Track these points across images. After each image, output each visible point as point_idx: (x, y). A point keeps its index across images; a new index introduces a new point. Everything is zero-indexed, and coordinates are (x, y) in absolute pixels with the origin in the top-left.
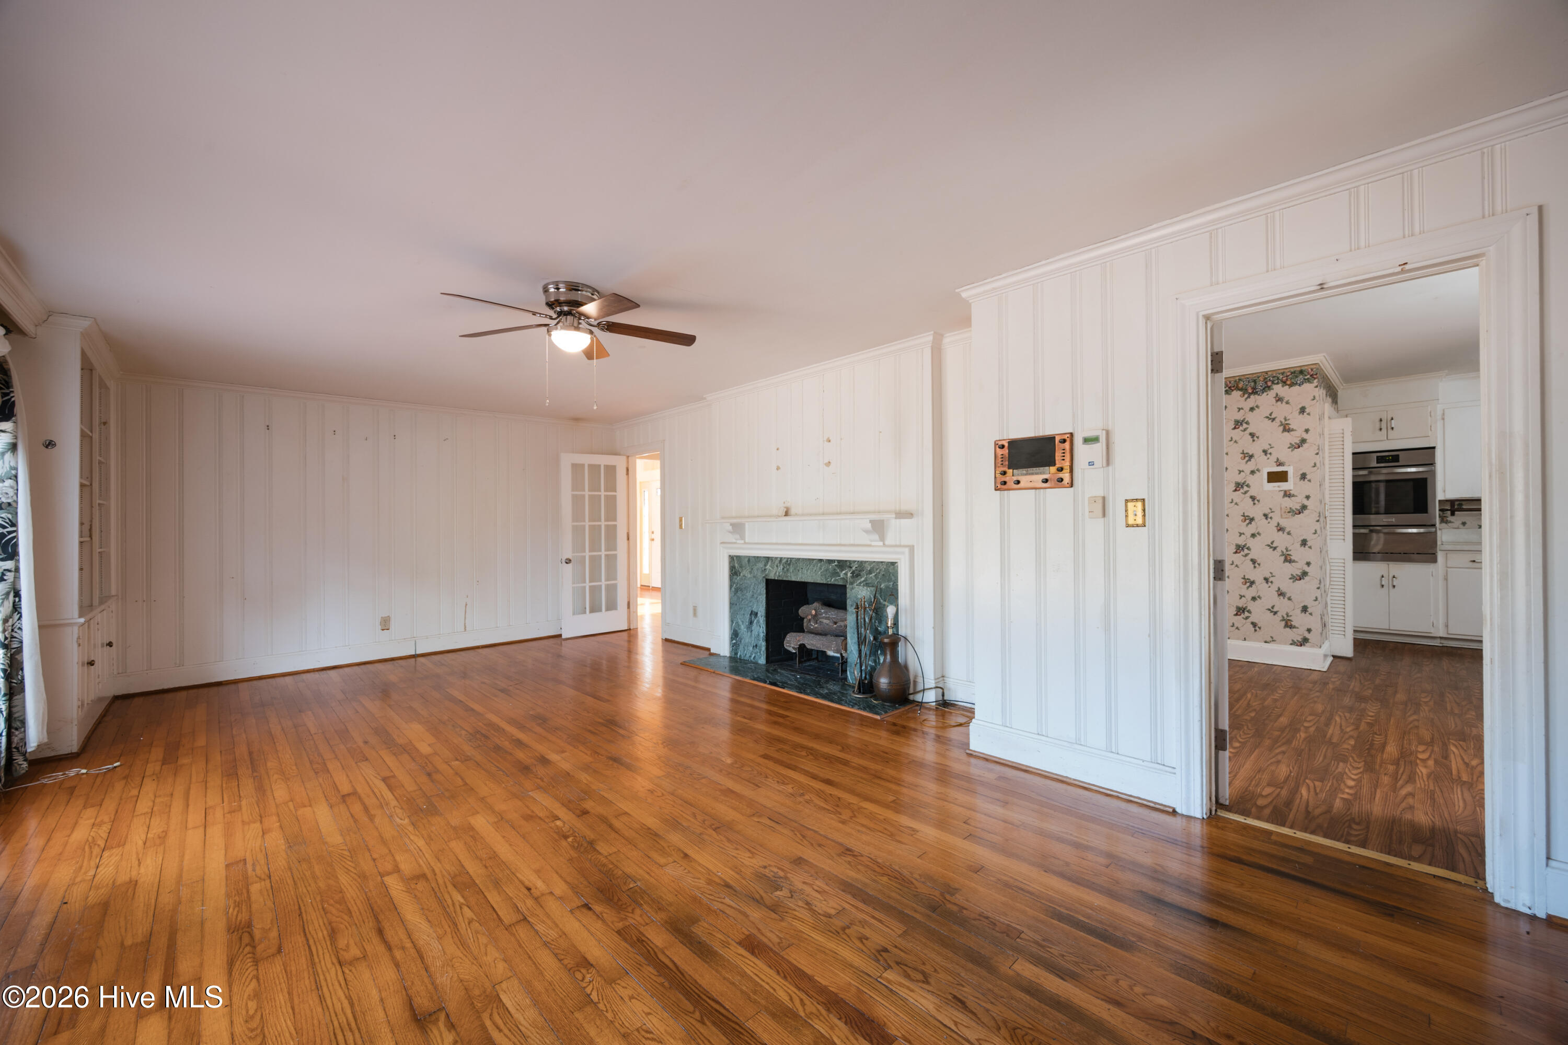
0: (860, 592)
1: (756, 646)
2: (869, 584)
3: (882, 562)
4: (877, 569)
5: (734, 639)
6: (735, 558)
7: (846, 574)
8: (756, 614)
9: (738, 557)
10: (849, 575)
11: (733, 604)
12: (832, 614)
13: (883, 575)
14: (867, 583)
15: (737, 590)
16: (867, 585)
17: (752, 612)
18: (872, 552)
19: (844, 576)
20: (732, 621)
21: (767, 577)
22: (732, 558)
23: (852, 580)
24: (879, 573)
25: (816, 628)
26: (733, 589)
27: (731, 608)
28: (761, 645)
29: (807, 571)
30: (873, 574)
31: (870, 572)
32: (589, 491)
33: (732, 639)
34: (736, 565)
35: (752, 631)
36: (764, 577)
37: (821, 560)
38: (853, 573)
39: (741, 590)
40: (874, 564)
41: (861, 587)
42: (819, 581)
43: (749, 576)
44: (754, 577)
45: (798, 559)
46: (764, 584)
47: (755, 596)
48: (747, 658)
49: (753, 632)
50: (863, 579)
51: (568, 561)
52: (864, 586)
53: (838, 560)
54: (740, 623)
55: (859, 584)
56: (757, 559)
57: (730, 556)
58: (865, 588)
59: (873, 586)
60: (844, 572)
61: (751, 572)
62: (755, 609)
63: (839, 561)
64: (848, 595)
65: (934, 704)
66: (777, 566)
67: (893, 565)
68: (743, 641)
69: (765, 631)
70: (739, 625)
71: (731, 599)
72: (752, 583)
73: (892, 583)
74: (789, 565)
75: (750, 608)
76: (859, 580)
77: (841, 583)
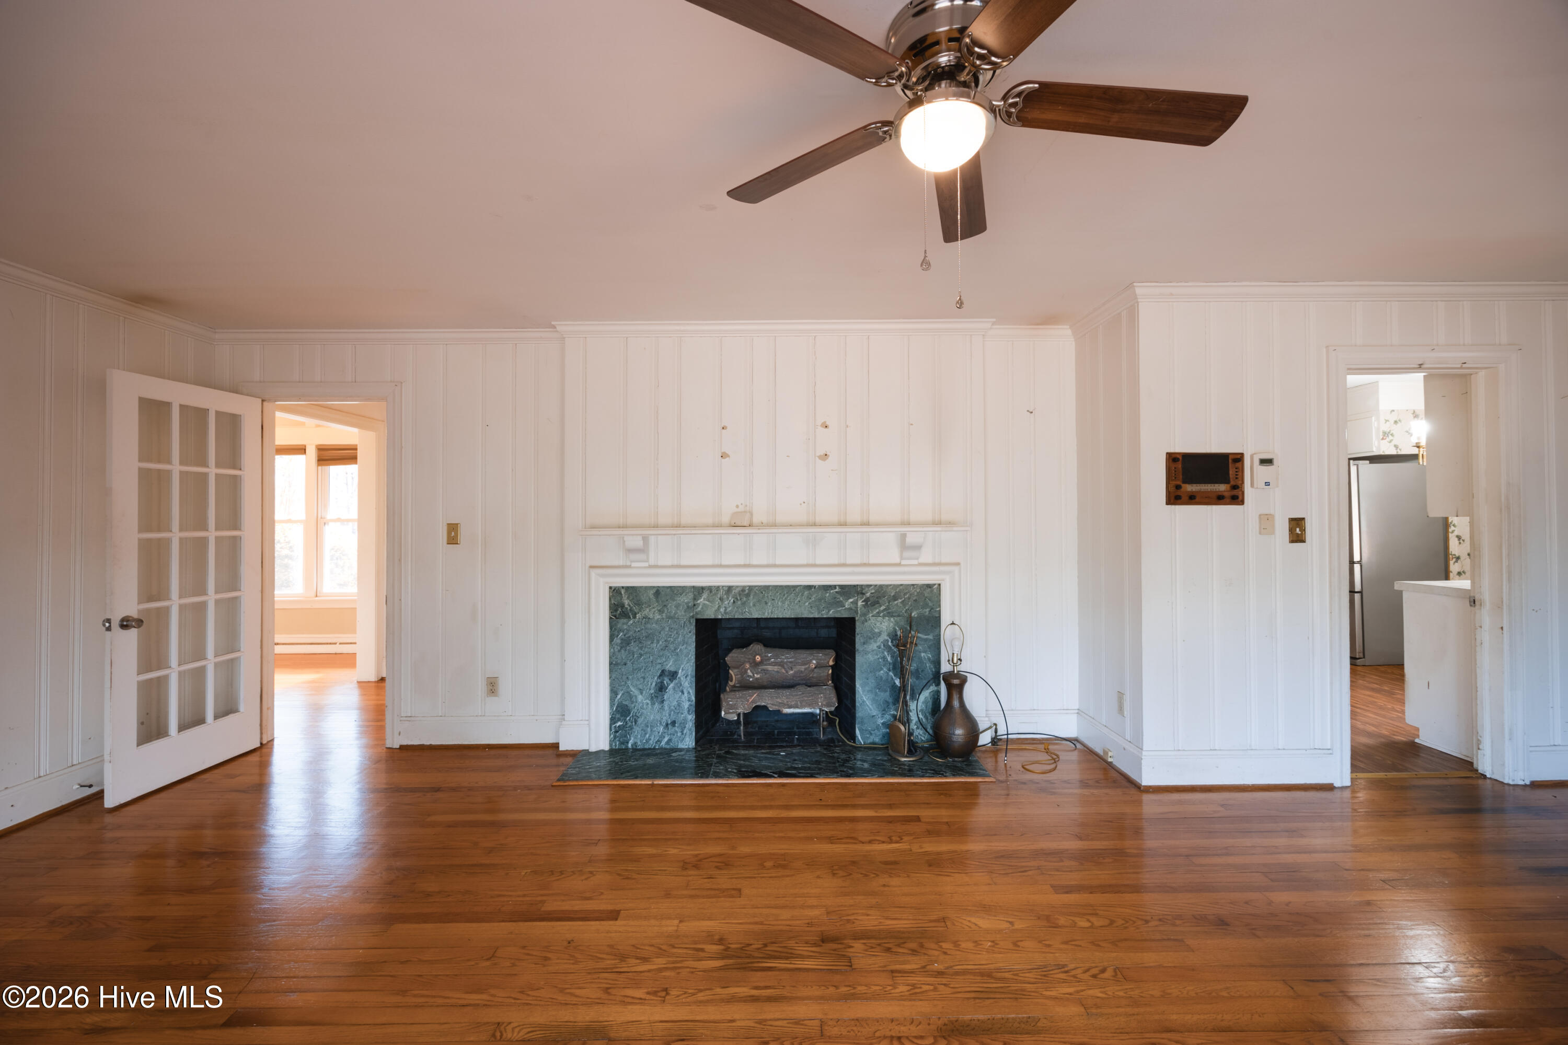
0: (878, 624)
1: (674, 723)
2: (893, 613)
3: (913, 585)
4: (905, 594)
5: (619, 720)
6: (623, 591)
7: (856, 603)
8: (673, 675)
9: (631, 590)
10: (860, 603)
11: (617, 664)
12: (787, 658)
13: (915, 601)
14: (889, 613)
15: (626, 642)
16: (890, 615)
17: (663, 671)
18: (904, 573)
19: (853, 606)
20: (613, 692)
21: (699, 617)
22: (615, 592)
23: (864, 610)
24: (909, 598)
25: (757, 679)
26: (617, 640)
27: (611, 671)
28: (685, 720)
29: (783, 602)
30: (900, 601)
31: (895, 598)
32: (181, 463)
33: (613, 720)
34: (626, 602)
35: (662, 702)
36: (693, 617)
37: (809, 587)
38: (866, 601)
39: (638, 640)
40: (901, 587)
41: (880, 619)
42: (806, 614)
43: (657, 616)
44: (670, 618)
45: (767, 588)
46: (693, 628)
47: (672, 647)
48: (652, 744)
49: (666, 704)
50: (882, 608)
51: (125, 624)
52: (884, 616)
53: (839, 586)
54: (634, 691)
55: (878, 615)
56: (681, 590)
57: (610, 588)
58: (887, 618)
59: (899, 616)
60: (851, 600)
61: (661, 612)
62: (670, 666)
63: (842, 587)
64: (857, 631)
65: (990, 744)
66: (721, 599)
67: (930, 587)
68: (640, 721)
69: (693, 698)
70: (631, 697)
71: (612, 656)
72: (663, 629)
73: (928, 610)
74: (748, 595)
75: (659, 666)
76: (876, 609)
77: (845, 615)
